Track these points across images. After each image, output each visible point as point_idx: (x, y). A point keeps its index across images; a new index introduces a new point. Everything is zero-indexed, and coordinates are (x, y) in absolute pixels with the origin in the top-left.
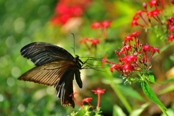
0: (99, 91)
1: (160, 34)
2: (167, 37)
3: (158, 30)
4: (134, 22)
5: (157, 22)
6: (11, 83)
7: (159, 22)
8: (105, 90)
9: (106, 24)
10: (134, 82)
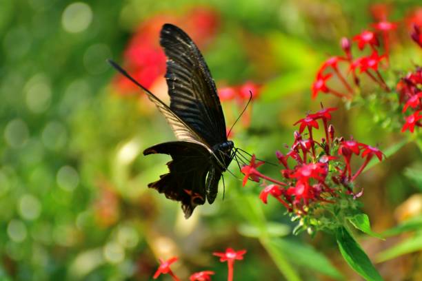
0: (229, 255)
1: (383, 116)
2: (400, 121)
3: (377, 105)
4: (320, 84)
5: (377, 86)
6: (17, 235)
7: (381, 85)
8: (245, 252)
9: (247, 89)
10: (318, 229)
